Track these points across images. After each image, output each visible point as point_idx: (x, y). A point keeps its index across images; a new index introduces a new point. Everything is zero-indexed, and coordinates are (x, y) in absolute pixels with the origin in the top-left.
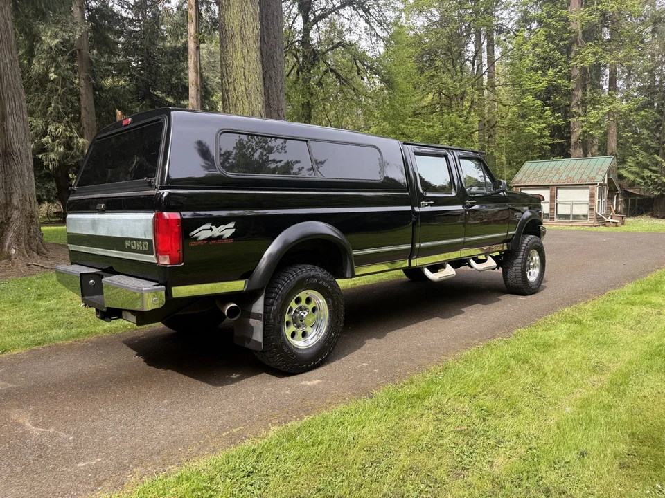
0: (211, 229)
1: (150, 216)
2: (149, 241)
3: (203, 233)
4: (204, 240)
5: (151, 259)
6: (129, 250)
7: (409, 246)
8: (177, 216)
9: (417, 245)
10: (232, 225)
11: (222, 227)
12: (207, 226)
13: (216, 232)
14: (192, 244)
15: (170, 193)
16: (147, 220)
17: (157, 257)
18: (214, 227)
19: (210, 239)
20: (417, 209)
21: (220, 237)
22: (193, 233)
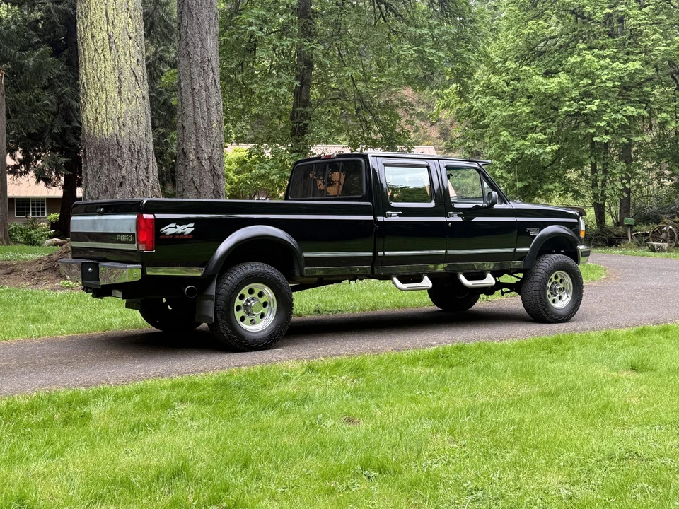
0: (176, 227)
1: (135, 217)
2: (133, 234)
3: (169, 230)
4: (170, 235)
5: (134, 247)
6: (120, 242)
7: (370, 254)
8: (151, 217)
9: (380, 253)
10: (192, 225)
11: (184, 226)
12: (173, 225)
13: (180, 229)
14: (161, 237)
15: (148, 201)
16: (132, 219)
17: (137, 245)
18: (178, 226)
19: (175, 234)
20: (380, 219)
21: (182, 234)
22: (162, 229)
